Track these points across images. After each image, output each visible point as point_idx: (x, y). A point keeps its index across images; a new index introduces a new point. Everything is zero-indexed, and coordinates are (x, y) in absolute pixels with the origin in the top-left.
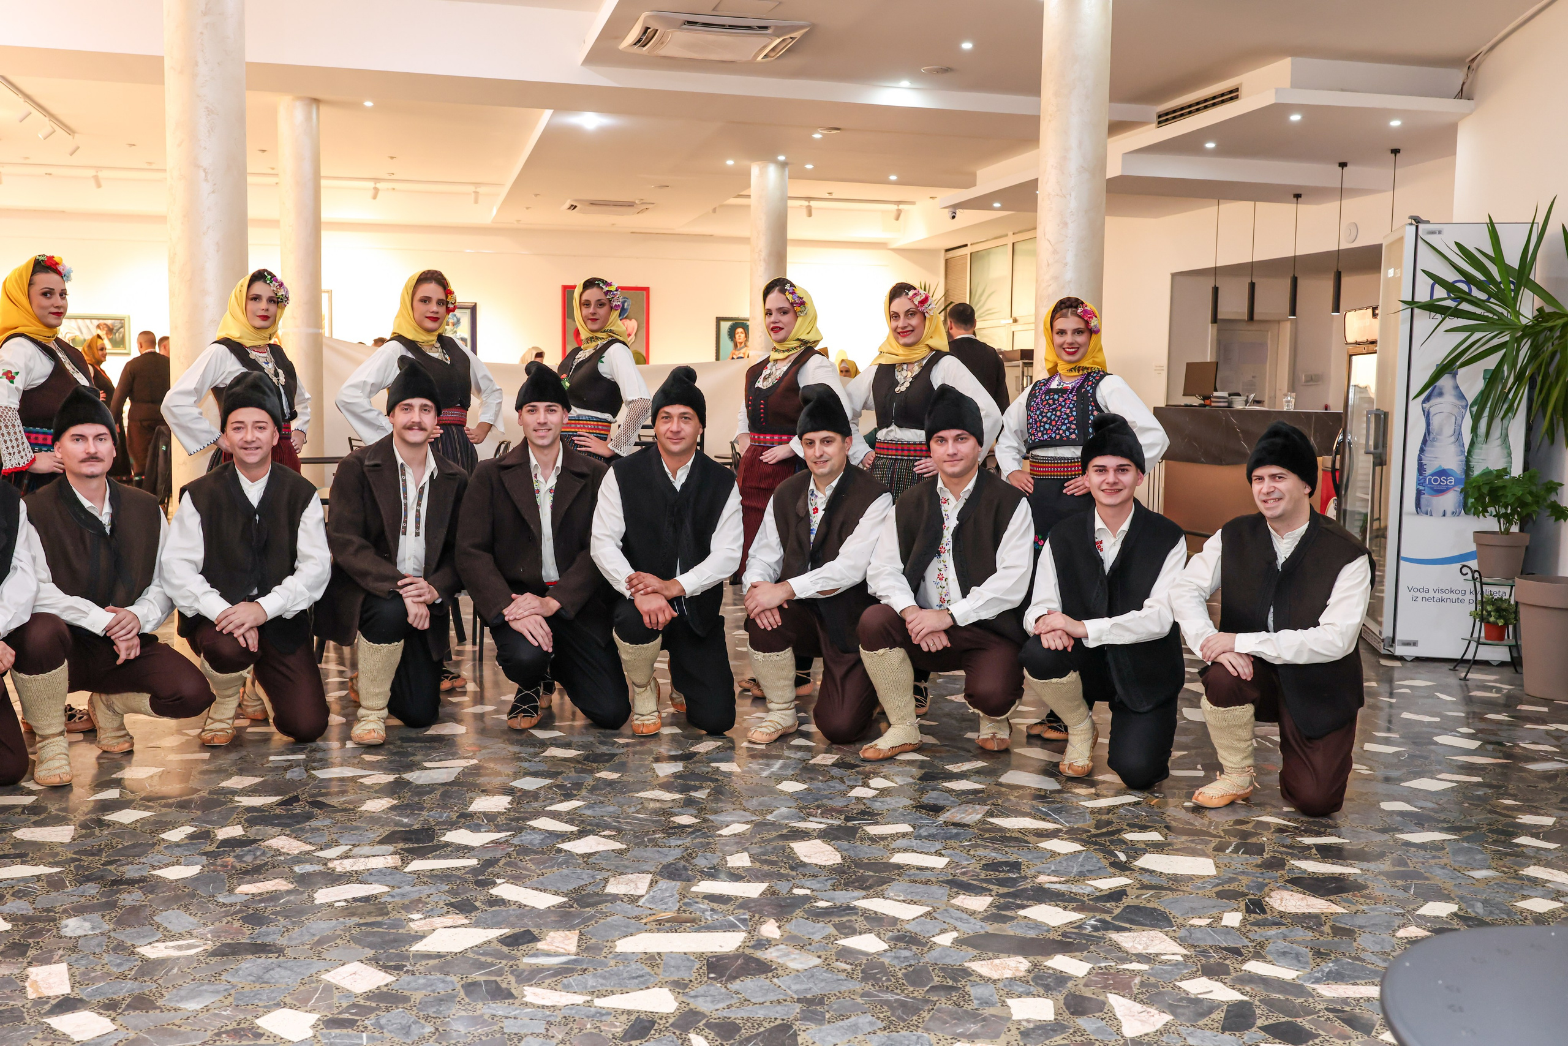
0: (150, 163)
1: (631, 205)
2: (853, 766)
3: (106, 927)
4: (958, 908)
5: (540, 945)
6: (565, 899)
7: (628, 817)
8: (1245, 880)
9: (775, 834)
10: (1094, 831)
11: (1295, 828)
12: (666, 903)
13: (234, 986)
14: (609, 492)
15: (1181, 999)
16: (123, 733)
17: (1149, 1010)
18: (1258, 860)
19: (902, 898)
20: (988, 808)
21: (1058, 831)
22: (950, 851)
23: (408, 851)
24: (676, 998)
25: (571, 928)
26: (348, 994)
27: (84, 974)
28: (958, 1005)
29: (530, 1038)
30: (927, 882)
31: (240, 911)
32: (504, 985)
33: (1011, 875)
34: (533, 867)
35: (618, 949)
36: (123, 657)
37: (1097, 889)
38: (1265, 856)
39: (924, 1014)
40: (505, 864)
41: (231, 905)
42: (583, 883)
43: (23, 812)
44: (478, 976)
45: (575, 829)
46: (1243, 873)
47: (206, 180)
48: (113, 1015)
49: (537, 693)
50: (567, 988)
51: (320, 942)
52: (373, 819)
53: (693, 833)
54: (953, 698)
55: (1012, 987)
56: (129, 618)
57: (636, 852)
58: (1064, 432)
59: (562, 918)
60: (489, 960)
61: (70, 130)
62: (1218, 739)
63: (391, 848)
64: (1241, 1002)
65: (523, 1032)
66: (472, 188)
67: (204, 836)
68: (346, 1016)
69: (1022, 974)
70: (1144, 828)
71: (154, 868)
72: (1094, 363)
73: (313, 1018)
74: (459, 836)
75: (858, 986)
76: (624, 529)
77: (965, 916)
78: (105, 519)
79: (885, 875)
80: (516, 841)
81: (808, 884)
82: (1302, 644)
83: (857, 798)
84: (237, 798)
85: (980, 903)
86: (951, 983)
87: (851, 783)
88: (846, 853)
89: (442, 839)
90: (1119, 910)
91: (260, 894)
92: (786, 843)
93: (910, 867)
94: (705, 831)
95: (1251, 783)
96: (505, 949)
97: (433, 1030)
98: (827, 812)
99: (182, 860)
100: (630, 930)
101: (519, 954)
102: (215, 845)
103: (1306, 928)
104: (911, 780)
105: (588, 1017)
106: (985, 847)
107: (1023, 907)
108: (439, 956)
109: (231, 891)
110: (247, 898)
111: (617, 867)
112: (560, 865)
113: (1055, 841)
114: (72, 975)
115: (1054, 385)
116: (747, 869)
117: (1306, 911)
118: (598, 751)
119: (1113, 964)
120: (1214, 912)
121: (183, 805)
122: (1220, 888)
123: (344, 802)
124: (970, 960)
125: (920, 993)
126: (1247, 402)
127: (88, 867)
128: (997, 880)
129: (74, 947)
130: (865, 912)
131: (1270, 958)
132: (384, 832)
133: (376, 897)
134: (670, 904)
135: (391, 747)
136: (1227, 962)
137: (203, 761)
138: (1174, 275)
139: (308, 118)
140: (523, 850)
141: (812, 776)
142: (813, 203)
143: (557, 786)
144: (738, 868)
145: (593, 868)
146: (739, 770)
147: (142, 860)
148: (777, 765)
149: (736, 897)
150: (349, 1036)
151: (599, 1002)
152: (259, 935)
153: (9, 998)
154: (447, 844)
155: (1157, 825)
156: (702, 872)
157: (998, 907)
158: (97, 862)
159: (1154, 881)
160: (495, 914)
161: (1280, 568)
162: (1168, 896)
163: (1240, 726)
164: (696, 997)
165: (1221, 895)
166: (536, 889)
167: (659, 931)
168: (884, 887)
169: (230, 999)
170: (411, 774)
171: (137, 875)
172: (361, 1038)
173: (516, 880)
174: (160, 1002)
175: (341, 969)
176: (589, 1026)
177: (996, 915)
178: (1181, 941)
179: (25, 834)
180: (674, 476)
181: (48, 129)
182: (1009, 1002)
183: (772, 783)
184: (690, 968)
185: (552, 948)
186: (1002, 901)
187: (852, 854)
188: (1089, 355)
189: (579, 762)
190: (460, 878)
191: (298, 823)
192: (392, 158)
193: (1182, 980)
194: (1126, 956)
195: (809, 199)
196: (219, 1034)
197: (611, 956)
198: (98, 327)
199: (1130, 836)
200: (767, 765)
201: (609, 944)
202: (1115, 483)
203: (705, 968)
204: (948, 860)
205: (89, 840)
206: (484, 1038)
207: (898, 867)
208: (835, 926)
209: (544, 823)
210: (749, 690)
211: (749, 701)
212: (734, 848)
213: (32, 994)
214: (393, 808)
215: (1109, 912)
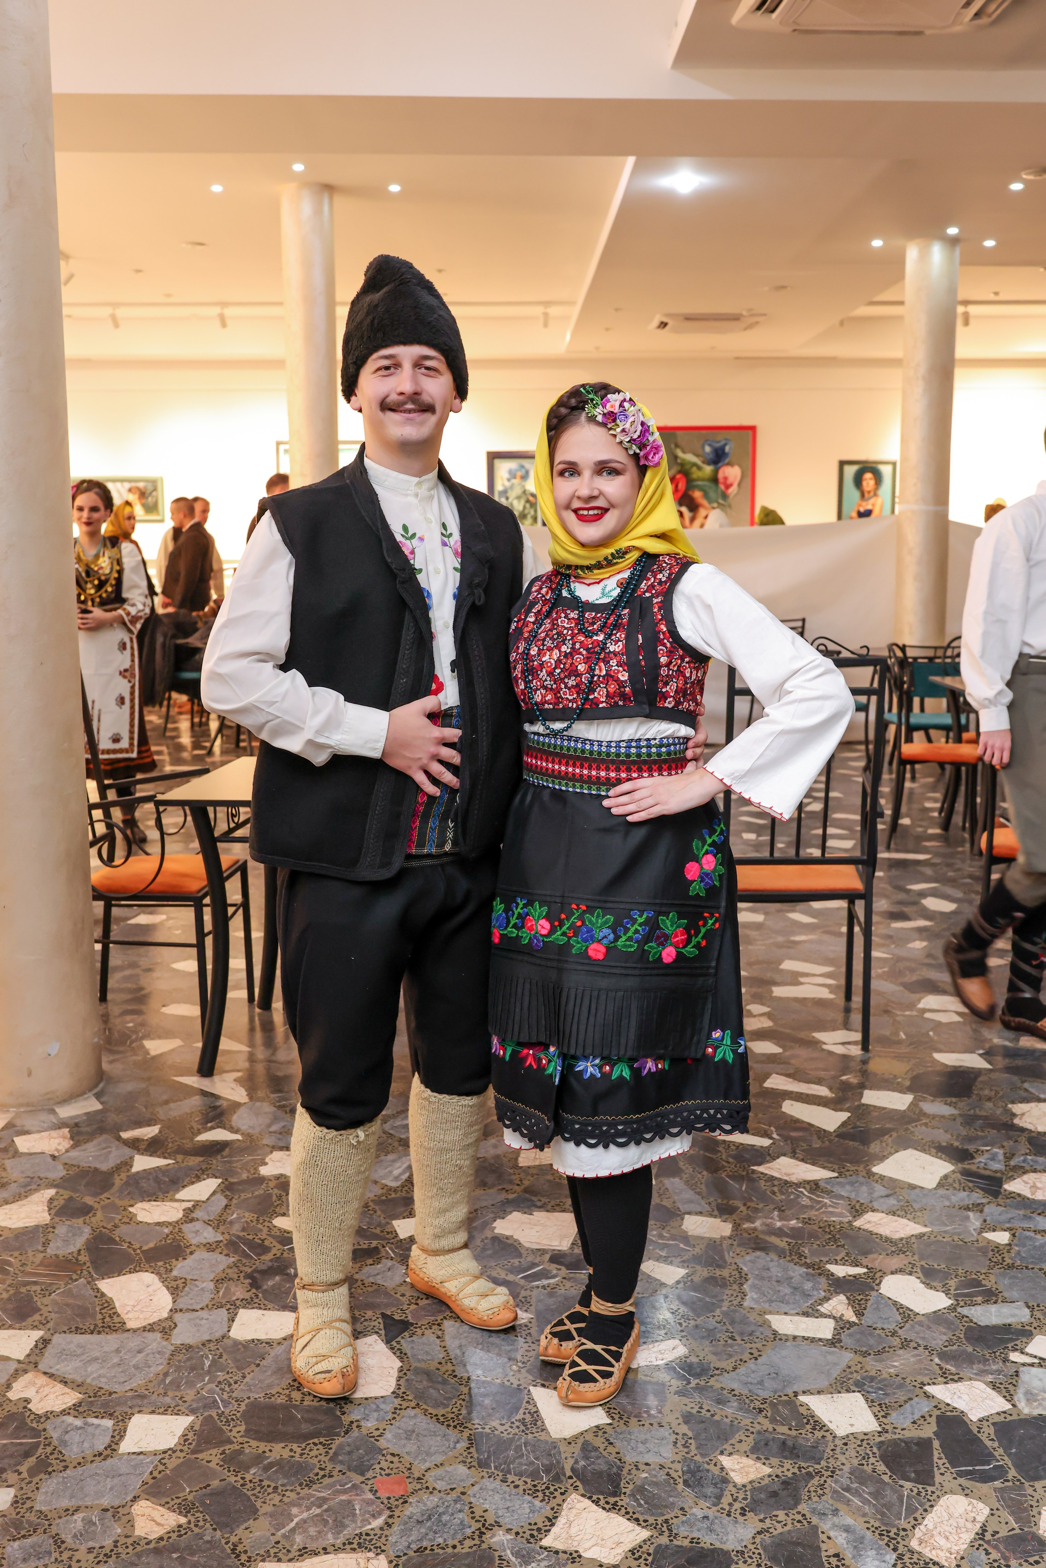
0: (169, 296)
1: (735, 318)
66: (540, 310)
139: (318, 211)
142: (971, 308)
198: (130, 490)
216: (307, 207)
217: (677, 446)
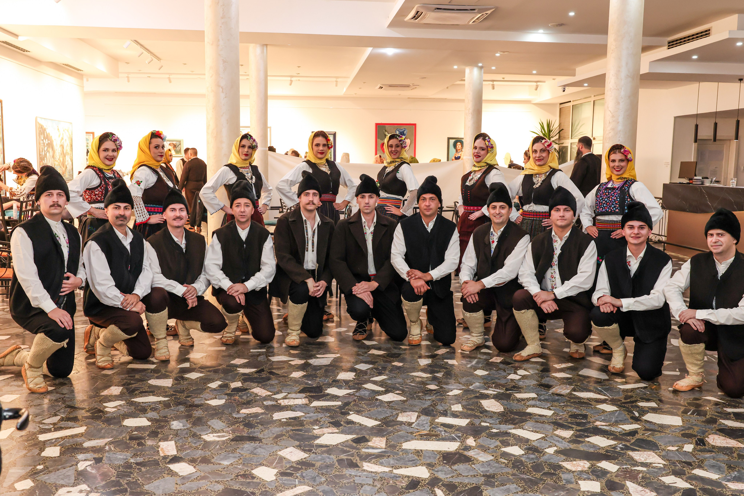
1: (408, 86)
2: (508, 364)
3: (189, 426)
4: (557, 436)
5: (370, 444)
6: (380, 423)
7: (407, 385)
8: (696, 429)
9: (473, 396)
10: (623, 401)
11: (724, 403)
12: (424, 427)
13: (242, 455)
14: (399, 234)
15: (661, 486)
16: (189, 337)
17: (646, 490)
18: (704, 419)
19: (531, 430)
20: (573, 387)
21: (606, 400)
22: (554, 408)
23: (312, 397)
24: (429, 472)
25: (383, 436)
26: (289, 461)
27: (181, 446)
28: (556, 482)
29: (366, 486)
30: (543, 423)
31: (242, 421)
32: (354, 461)
33: (583, 421)
34: (366, 407)
35: (403, 447)
36: (190, 306)
37: (623, 429)
38: (707, 417)
39: (540, 486)
40: (353, 405)
41: (239, 418)
42: (387, 415)
43: (151, 372)
44: (343, 456)
45: (383, 389)
46: (695, 425)
47: (223, 92)
48: (195, 465)
49: (366, 324)
50: (382, 464)
51: (277, 437)
52: (296, 381)
53: (436, 393)
54: (558, 330)
55: (581, 475)
56: (193, 289)
57: (411, 402)
58: (613, 208)
59: (378, 431)
60: (348, 449)
61: (159, 59)
62: (687, 359)
63: (304, 395)
64: (690, 489)
65: (363, 483)
66: (335, 79)
67: (224, 386)
68: (289, 471)
69: (586, 469)
70: (648, 400)
71: (206, 400)
72: (630, 175)
73: (275, 471)
74: (333, 391)
75: (510, 470)
76: (405, 251)
77: (560, 440)
78: (183, 246)
79: (524, 418)
80: (357, 394)
81: (488, 420)
82: (730, 315)
83: (511, 380)
84: (238, 369)
85: (567, 434)
86: (553, 472)
87: (509, 372)
88: (506, 407)
89: (326, 392)
90: (633, 441)
91: (250, 414)
92: (478, 400)
93: (536, 415)
94: (441, 393)
95: (702, 380)
96: (354, 445)
97: (325, 480)
98: (497, 386)
99: (217, 397)
100: (409, 439)
101: (361, 447)
102: (230, 390)
103: (725, 454)
104: (537, 372)
105: (391, 478)
106: (571, 406)
107: (588, 437)
108: (326, 446)
109: (238, 412)
110: (245, 415)
111: (402, 409)
112: (377, 406)
113: (605, 404)
114: (177, 447)
115: (609, 186)
116: (460, 412)
117: (726, 446)
118: (393, 352)
119: (629, 467)
120: (680, 444)
121: (216, 371)
122: (684, 432)
123: (284, 373)
124: (562, 461)
125: (538, 475)
126: (711, 182)
127: (179, 399)
128: (576, 423)
129: (177, 434)
130: (514, 435)
131: (706, 468)
132: (301, 387)
133: (298, 418)
134: (426, 427)
135: (302, 347)
136: (685, 469)
137: (223, 351)
138: (676, 118)
139: (263, 52)
140: (361, 399)
141: (490, 368)
142: (495, 83)
143: (375, 369)
144: (457, 411)
145: (392, 409)
146: (457, 364)
147: (201, 396)
148: (474, 362)
149: (456, 426)
150: (291, 480)
151: (395, 471)
152: (251, 432)
153: (153, 455)
154: (328, 394)
155: (654, 399)
156: (440, 413)
157: (576, 436)
158: (182, 396)
159: (652, 427)
160: (350, 428)
161: (719, 278)
162: (658, 435)
163: (697, 354)
164: (437, 471)
165: (684, 435)
166: (367, 417)
167: (421, 439)
168: (523, 424)
169: (241, 461)
170: (311, 360)
171: (199, 403)
172: (296, 481)
173: (358, 412)
174: (213, 461)
175: (285, 450)
176: (391, 482)
177: (574, 440)
178: (663, 457)
179: (153, 382)
180: (428, 226)
181: (150, 59)
182: (580, 482)
183: (472, 371)
184: (435, 458)
185: (375, 445)
186: (578, 433)
187: (509, 407)
188: (627, 172)
189: (384, 357)
190: (333, 410)
191: (264, 381)
192: (299, 67)
193: (662, 476)
194: (636, 463)
195: (493, 81)
196: (237, 476)
197: (400, 450)
198: (170, 144)
199: (641, 404)
200: (470, 362)
201: (399, 445)
202: (638, 234)
203: (441, 458)
204: (553, 412)
205: (179, 386)
206: (347, 485)
207: (530, 414)
208: (500, 441)
209: (370, 386)
210: (461, 324)
211: (461, 329)
212: (454, 402)
213: (162, 454)
214: (304, 376)
215: (628, 441)
216: (258, 50)
217: (386, 131)
